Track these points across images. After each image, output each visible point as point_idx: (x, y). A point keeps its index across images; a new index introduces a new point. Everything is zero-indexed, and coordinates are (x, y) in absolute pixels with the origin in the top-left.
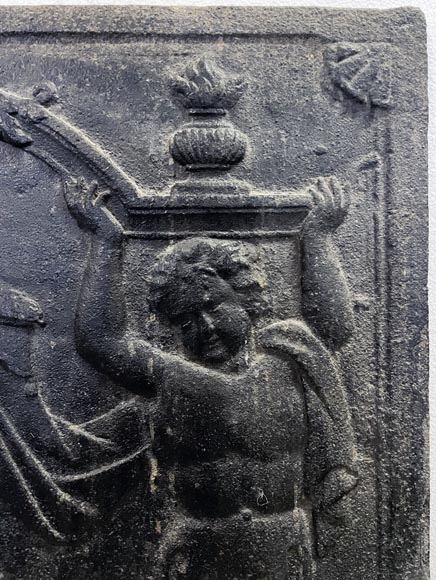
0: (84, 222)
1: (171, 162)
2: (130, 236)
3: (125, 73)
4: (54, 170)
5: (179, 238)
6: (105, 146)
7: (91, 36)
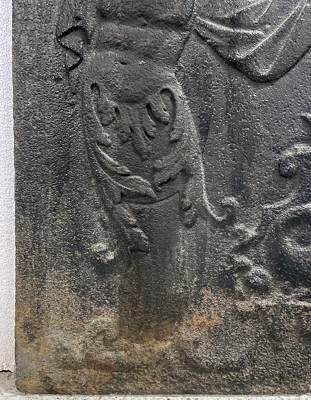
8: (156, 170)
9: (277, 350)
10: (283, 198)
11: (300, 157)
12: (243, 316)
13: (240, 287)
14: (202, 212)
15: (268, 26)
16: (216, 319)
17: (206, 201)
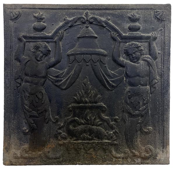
0: (114, 39)
1: (128, 29)
2: (121, 42)
3: (121, 15)
4: (109, 31)
5: (129, 42)
6: (118, 27)
7: (116, 9)
8: (38, 110)
9: (69, 153)
10: (69, 116)
11: (73, 107)
12: (60, 145)
13: (59, 138)
14: (50, 120)
15: (64, 78)
16: (54, 146)
17: (51, 117)
